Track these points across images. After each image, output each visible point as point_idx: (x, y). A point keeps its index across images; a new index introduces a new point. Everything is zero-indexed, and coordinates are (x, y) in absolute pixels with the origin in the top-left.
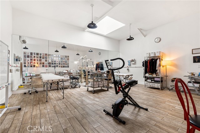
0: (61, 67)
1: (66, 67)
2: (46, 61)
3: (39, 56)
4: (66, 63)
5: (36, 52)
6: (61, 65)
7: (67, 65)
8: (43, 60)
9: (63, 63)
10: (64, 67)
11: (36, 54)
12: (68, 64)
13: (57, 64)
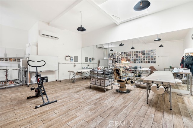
0: (145, 62)
1: (152, 62)
2: (130, 57)
3: (126, 54)
4: (152, 58)
5: (124, 52)
6: (145, 61)
7: (153, 61)
8: (129, 58)
9: (148, 58)
10: (149, 62)
11: (124, 53)
12: (155, 59)
13: (142, 59)
